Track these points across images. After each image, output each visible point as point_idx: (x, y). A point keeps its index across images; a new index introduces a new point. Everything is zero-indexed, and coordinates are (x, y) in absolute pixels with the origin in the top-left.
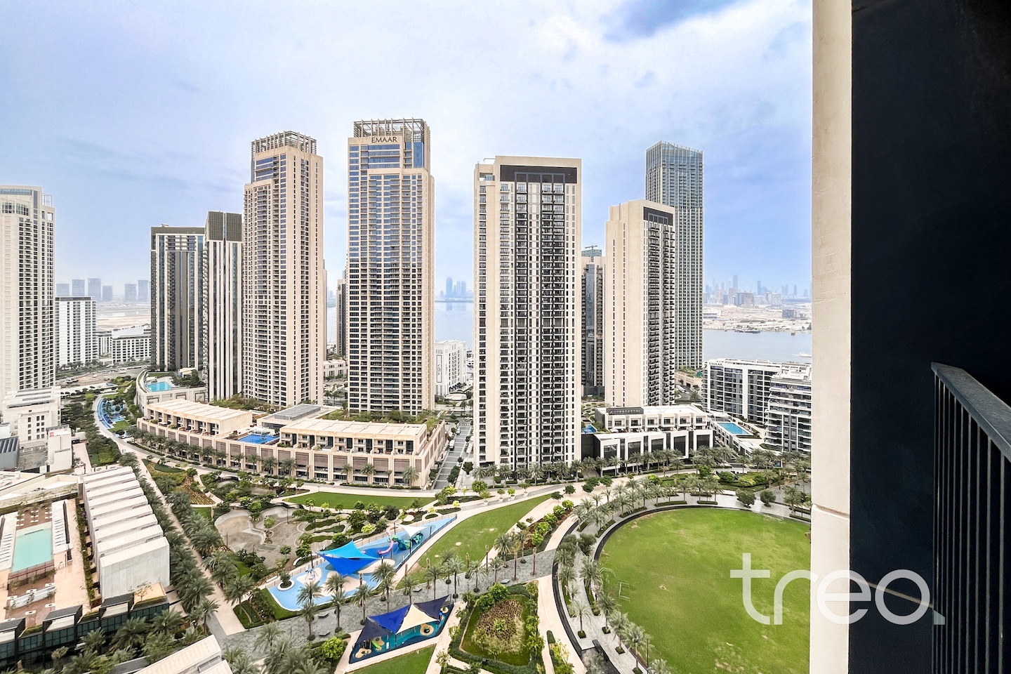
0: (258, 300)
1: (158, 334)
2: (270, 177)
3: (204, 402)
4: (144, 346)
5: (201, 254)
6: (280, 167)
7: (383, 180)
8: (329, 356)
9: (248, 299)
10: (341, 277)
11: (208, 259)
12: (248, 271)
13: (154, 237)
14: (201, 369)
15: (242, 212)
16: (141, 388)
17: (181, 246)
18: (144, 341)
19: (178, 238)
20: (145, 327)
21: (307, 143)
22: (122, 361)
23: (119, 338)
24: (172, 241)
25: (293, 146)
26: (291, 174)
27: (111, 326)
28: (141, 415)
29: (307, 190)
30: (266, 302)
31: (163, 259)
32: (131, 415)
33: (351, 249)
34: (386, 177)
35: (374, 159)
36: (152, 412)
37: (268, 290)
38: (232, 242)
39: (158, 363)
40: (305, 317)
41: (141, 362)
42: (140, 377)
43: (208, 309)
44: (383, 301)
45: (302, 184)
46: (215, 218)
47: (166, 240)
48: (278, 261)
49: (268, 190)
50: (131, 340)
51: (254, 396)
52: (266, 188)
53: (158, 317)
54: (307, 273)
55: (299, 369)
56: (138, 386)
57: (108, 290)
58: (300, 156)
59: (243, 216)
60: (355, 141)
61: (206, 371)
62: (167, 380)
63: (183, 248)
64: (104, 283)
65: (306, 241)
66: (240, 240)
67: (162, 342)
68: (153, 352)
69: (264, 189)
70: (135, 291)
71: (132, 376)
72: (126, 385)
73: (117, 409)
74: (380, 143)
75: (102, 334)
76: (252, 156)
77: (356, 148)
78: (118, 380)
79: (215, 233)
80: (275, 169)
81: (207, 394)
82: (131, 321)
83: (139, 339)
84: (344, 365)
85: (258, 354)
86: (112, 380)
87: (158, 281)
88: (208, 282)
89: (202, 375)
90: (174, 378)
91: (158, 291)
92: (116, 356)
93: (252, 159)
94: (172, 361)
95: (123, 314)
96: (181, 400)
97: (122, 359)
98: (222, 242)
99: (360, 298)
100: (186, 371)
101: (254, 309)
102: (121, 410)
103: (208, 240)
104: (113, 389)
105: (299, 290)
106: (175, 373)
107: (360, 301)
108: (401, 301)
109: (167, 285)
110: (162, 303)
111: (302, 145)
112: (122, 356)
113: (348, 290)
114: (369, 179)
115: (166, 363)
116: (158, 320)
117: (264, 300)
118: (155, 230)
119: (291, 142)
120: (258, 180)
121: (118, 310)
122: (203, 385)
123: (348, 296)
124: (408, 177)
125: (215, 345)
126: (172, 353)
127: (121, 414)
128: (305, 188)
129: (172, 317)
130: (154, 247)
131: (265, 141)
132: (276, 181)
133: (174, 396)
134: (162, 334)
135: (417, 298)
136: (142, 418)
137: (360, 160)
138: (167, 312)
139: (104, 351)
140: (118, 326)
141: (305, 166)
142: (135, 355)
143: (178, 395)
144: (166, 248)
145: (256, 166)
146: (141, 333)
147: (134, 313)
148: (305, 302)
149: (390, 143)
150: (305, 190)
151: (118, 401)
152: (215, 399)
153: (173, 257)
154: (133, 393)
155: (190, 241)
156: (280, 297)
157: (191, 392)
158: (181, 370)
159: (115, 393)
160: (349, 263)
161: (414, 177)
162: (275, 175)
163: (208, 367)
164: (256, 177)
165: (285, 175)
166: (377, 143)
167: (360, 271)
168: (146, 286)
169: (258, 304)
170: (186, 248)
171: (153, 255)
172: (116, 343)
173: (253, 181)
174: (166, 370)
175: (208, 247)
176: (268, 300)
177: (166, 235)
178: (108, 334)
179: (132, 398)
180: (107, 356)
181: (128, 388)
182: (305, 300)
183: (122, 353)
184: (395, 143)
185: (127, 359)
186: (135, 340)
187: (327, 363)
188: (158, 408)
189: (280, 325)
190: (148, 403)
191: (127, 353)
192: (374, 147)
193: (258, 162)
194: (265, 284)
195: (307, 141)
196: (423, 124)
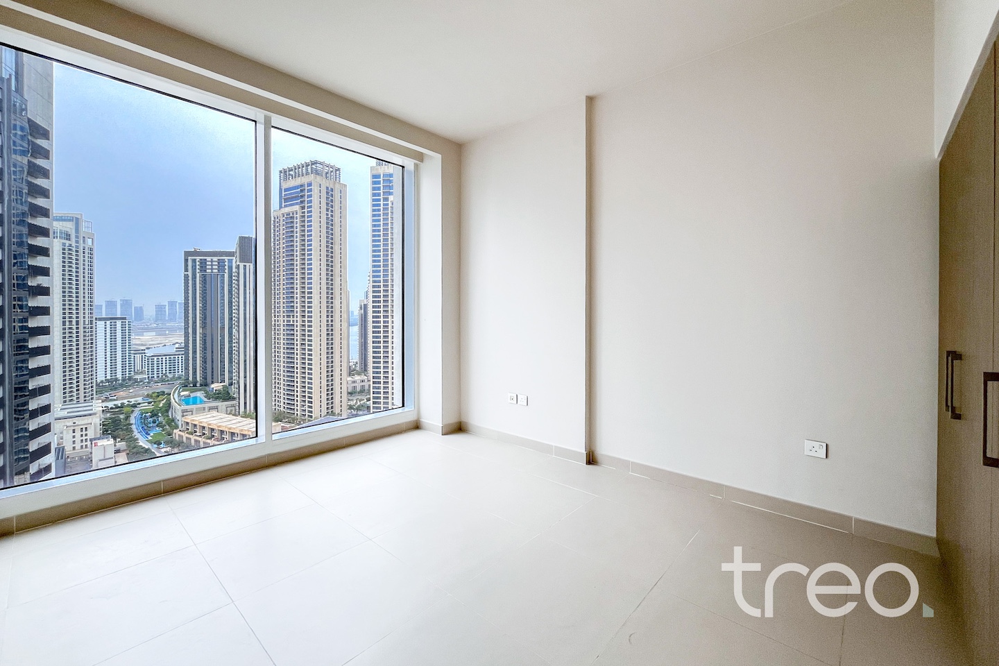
0: (286, 319)
1: (191, 352)
2: (297, 204)
3: (235, 415)
4: (177, 364)
5: (230, 276)
6: (306, 194)
8: (351, 372)
9: (276, 319)
10: (363, 298)
11: (237, 280)
13: (186, 261)
14: (231, 384)
16: (176, 402)
17: (212, 269)
18: (177, 359)
19: (209, 261)
20: (177, 346)
21: (332, 172)
22: (155, 377)
23: (152, 356)
24: (203, 263)
25: (318, 174)
26: (317, 200)
27: (142, 345)
28: (177, 427)
29: (332, 216)
30: (293, 321)
31: (195, 281)
32: (167, 427)
33: (374, 271)
36: (187, 423)
37: (295, 310)
39: (191, 379)
40: (330, 334)
41: (174, 379)
42: (174, 392)
43: (239, 327)
45: (327, 210)
46: (243, 242)
47: (198, 263)
48: (305, 283)
49: (295, 216)
50: (164, 357)
51: (282, 409)
52: (293, 214)
53: (191, 335)
54: (332, 294)
55: (324, 383)
56: (172, 400)
57: (139, 311)
58: (325, 183)
60: (377, 169)
61: (236, 386)
62: (200, 394)
67: (194, 359)
68: (187, 369)
71: (167, 391)
72: (161, 399)
73: (154, 422)
75: (137, 352)
76: (280, 184)
77: (378, 176)
78: (153, 395)
79: (244, 256)
80: (302, 196)
81: (237, 408)
82: (160, 339)
83: (172, 357)
84: (366, 381)
85: (286, 369)
86: (148, 395)
87: (190, 302)
88: (238, 301)
89: (233, 389)
90: (206, 392)
91: (190, 312)
92: (150, 373)
94: (205, 378)
95: (154, 333)
96: (214, 413)
98: (252, 265)
100: (216, 386)
101: (282, 328)
102: (157, 422)
103: (237, 263)
104: (149, 403)
105: (324, 310)
106: (207, 388)
107: (382, 319)
109: (198, 305)
110: (194, 322)
111: (327, 173)
113: (370, 310)
114: (390, 205)
115: (198, 379)
116: (191, 339)
117: (291, 319)
118: (187, 254)
119: (316, 171)
120: (286, 206)
121: (148, 330)
122: (234, 399)
123: (370, 314)
125: (245, 361)
126: (204, 369)
127: (157, 426)
128: (330, 213)
129: (204, 336)
130: (186, 270)
131: (292, 170)
132: (303, 208)
133: (207, 410)
134: (195, 352)
136: (178, 430)
137: (382, 188)
138: (199, 330)
139: (138, 367)
140: (150, 345)
141: (330, 192)
142: (168, 371)
143: (211, 409)
144: (198, 271)
145: (283, 193)
146: (173, 350)
147: (163, 332)
150: (330, 216)
151: (154, 414)
152: (245, 412)
153: (204, 280)
154: (169, 406)
155: (221, 264)
156: (306, 317)
157: (222, 405)
158: (213, 386)
159: (150, 407)
160: (371, 284)
162: (302, 202)
163: (238, 382)
164: (283, 204)
165: (311, 201)
167: (382, 291)
168: (176, 306)
169: (285, 323)
170: (216, 271)
171: (186, 277)
172: (150, 360)
173: (281, 207)
174: (198, 385)
175: (238, 269)
176: (295, 319)
177: (198, 258)
178: (142, 352)
179: (167, 411)
180: (142, 373)
181: (163, 402)
182: (330, 319)
183: (155, 370)
185: (160, 375)
186: (168, 357)
187: (349, 379)
188: (193, 420)
189: (307, 343)
190: (183, 416)
191: (160, 370)
193: (286, 190)
194: (292, 304)
195: (331, 169)
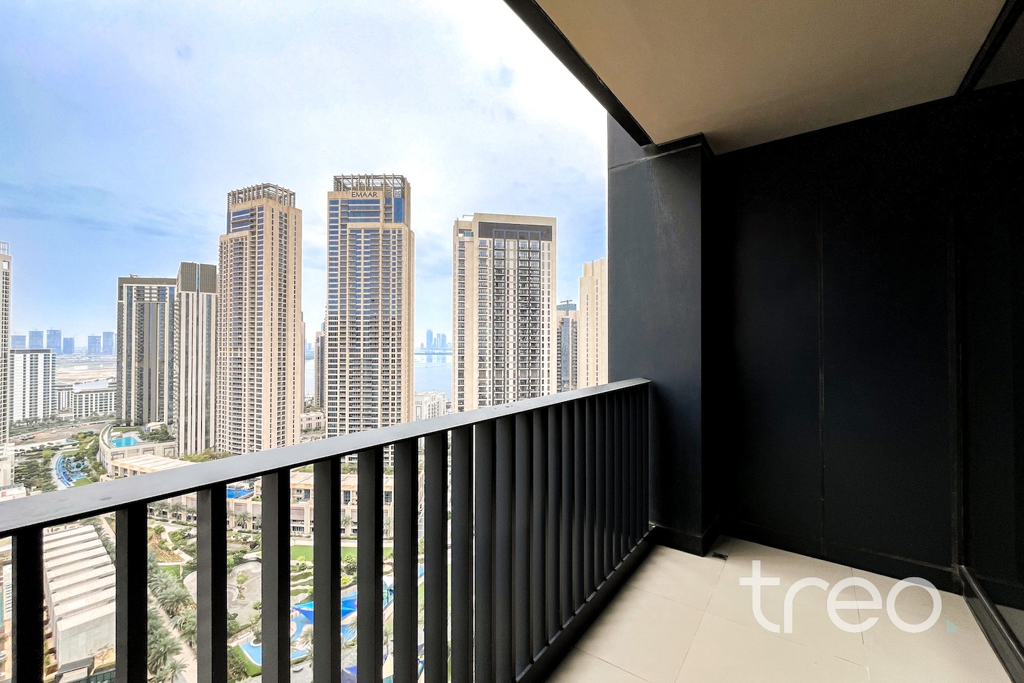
0: (232, 352)
1: (124, 388)
2: (246, 229)
3: (174, 457)
4: (109, 401)
5: (172, 305)
6: (257, 219)
7: (362, 234)
8: (307, 408)
9: (222, 352)
10: (320, 329)
11: (179, 310)
12: (223, 323)
13: (121, 288)
14: (170, 423)
15: (216, 263)
16: (105, 443)
17: (150, 297)
18: (109, 395)
19: (147, 289)
20: (110, 381)
21: (285, 196)
22: (84, 416)
23: (80, 393)
24: (140, 292)
25: (271, 198)
26: (269, 225)
27: (73, 380)
28: (104, 472)
29: (285, 243)
30: (241, 354)
31: (131, 310)
32: (94, 472)
33: (330, 302)
34: (366, 231)
35: (354, 214)
36: (117, 468)
37: (243, 342)
38: (205, 294)
39: (124, 417)
40: (282, 369)
41: (105, 417)
42: (104, 433)
43: (180, 361)
44: (362, 353)
45: (280, 236)
46: (187, 269)
47: (134, 291)
48: (254, 313)
49: (244, 241)
50: (94, 394)
51: (227, 450)
52: (242, 239)
53: (124, 370)
54: (284, 325)
55: (275, 421)
56: (101, 442)
57: (69, 343)
58: (278, 208)
59: (218, 267)
60: (335, 194)
61: (176, 425)
62: (134, 435)
63: (153, 299)
64: (64, 335)
65: (283, 293)
66: (214, 291)
67: (129, 396)
68: (118, 407)
69: (240, 241)
70: (99, 343)
71: (95, 431)
72: (88, 440)
73: (78, 466)
74: (360, 198)
75: (62, 388)
76: (229, 207)
77: (336, 202)
78: (80, 436)
79: (188, 283)
80: (252, 221)
81: (177, 449)
82: (93, 374)
83: (104, 393)
84: (322, 417)
85: (232, 407)
86: (73, 436)
87: (125, 333)
88: (180, 334)
89: (172, 430)
90: (142, 433)
91: (125, 344)
92: (77, 411)
93: (228, 210)
94: (140, 416)
95: (86, 367)
96: (149, 455)
97: (84, 414)
98: (195, 293)
99: (339, 350)
100: (154, 426)
101: (228, 361)
102: (82, 467)
103: (180, 292)
104: (74, 445)
105: (276, 342)
106: (142, 428)
107: (339, 353)
108: (380, 353)
109: (134, 336)
110: (129, 356)
111: (281, 197)
112: (84, 411)
113: (327, 342)
114: (348, 232)
115: (133, 417)
116: (124, 373)
117: (239, 352)
118: (122, 281)
119: (269, 195)
120: (234, 231)
121: (78, 363)
122: (173, 439)
123: (327, 347)
124: (388, 231)
125: (186, 398)
126: (140, 407)
127: (82, 471)
128: (283, 240)
129: (140, 370)
130: (121, 298)
131: (242, 193)
132: (253, 233)
133: (141, 451)
134: (129, 388)
135: (396, 350)
136: (106, 475)
137: (340, 214)
138: (134, 364)
139: (64, 405)
140: (80, 380)
141: (284, 218)
142: (98, 409)
143: (145, 451)
144: (134, 299)
145: (232, 217)
146: (106, 386)
147: (97, 366)
148: (282, 355)
149: (370, 198)
150: (283, 243)
151: (79, 458)
152: (186, 453)
153: (141, 309)
154: (96, 449)
155: (161, 293)
156: (256, 350)
157: (159, 446)
158: (149, 425)
159: (76, 450)
160: (328, 315)
161: (394, 232)
162: (252, 227)
163: (178, 421)
164: (231, 229)
165: (262, 227)
166: (357, 198)
167: (339, 323)
168: (112, 337)
169: (232, 356)
170: (156, 299)
171: (120, 306)
172: (78, 397)
173: (229, 232)
174: (132, 424)
175: (180, 298)
176: (243, 352)
177: (134, 286)
178: (69, 388)
179: (95, 454)
180: (67, 411)
181: (90, 444)
182: (282, 352)
183: (84, 408)
184: (375, 198)
185: (89, 413)
186: (99, 394)
187: (304, 415)
188: (123, 464)
189: (256, 378)
190: (113, 459)
191: (89, 407)
192: (354, 202)
193: (235, 214)
194: (240, 336)
195: (285, 194)
196: (403, 179)
